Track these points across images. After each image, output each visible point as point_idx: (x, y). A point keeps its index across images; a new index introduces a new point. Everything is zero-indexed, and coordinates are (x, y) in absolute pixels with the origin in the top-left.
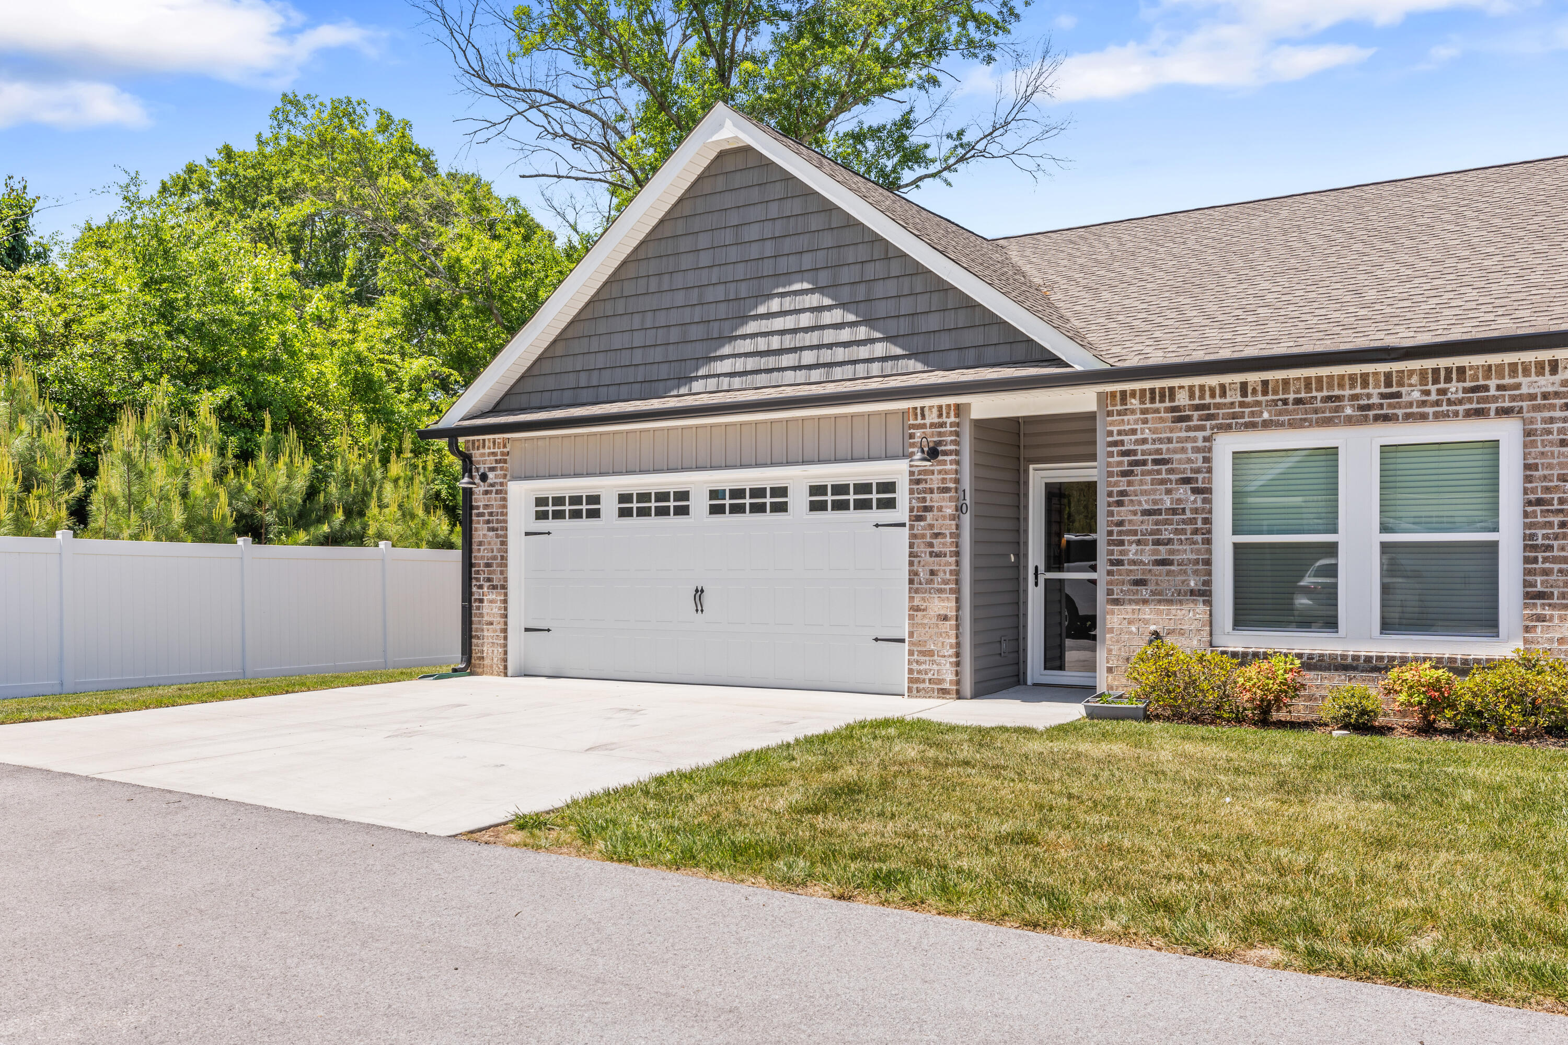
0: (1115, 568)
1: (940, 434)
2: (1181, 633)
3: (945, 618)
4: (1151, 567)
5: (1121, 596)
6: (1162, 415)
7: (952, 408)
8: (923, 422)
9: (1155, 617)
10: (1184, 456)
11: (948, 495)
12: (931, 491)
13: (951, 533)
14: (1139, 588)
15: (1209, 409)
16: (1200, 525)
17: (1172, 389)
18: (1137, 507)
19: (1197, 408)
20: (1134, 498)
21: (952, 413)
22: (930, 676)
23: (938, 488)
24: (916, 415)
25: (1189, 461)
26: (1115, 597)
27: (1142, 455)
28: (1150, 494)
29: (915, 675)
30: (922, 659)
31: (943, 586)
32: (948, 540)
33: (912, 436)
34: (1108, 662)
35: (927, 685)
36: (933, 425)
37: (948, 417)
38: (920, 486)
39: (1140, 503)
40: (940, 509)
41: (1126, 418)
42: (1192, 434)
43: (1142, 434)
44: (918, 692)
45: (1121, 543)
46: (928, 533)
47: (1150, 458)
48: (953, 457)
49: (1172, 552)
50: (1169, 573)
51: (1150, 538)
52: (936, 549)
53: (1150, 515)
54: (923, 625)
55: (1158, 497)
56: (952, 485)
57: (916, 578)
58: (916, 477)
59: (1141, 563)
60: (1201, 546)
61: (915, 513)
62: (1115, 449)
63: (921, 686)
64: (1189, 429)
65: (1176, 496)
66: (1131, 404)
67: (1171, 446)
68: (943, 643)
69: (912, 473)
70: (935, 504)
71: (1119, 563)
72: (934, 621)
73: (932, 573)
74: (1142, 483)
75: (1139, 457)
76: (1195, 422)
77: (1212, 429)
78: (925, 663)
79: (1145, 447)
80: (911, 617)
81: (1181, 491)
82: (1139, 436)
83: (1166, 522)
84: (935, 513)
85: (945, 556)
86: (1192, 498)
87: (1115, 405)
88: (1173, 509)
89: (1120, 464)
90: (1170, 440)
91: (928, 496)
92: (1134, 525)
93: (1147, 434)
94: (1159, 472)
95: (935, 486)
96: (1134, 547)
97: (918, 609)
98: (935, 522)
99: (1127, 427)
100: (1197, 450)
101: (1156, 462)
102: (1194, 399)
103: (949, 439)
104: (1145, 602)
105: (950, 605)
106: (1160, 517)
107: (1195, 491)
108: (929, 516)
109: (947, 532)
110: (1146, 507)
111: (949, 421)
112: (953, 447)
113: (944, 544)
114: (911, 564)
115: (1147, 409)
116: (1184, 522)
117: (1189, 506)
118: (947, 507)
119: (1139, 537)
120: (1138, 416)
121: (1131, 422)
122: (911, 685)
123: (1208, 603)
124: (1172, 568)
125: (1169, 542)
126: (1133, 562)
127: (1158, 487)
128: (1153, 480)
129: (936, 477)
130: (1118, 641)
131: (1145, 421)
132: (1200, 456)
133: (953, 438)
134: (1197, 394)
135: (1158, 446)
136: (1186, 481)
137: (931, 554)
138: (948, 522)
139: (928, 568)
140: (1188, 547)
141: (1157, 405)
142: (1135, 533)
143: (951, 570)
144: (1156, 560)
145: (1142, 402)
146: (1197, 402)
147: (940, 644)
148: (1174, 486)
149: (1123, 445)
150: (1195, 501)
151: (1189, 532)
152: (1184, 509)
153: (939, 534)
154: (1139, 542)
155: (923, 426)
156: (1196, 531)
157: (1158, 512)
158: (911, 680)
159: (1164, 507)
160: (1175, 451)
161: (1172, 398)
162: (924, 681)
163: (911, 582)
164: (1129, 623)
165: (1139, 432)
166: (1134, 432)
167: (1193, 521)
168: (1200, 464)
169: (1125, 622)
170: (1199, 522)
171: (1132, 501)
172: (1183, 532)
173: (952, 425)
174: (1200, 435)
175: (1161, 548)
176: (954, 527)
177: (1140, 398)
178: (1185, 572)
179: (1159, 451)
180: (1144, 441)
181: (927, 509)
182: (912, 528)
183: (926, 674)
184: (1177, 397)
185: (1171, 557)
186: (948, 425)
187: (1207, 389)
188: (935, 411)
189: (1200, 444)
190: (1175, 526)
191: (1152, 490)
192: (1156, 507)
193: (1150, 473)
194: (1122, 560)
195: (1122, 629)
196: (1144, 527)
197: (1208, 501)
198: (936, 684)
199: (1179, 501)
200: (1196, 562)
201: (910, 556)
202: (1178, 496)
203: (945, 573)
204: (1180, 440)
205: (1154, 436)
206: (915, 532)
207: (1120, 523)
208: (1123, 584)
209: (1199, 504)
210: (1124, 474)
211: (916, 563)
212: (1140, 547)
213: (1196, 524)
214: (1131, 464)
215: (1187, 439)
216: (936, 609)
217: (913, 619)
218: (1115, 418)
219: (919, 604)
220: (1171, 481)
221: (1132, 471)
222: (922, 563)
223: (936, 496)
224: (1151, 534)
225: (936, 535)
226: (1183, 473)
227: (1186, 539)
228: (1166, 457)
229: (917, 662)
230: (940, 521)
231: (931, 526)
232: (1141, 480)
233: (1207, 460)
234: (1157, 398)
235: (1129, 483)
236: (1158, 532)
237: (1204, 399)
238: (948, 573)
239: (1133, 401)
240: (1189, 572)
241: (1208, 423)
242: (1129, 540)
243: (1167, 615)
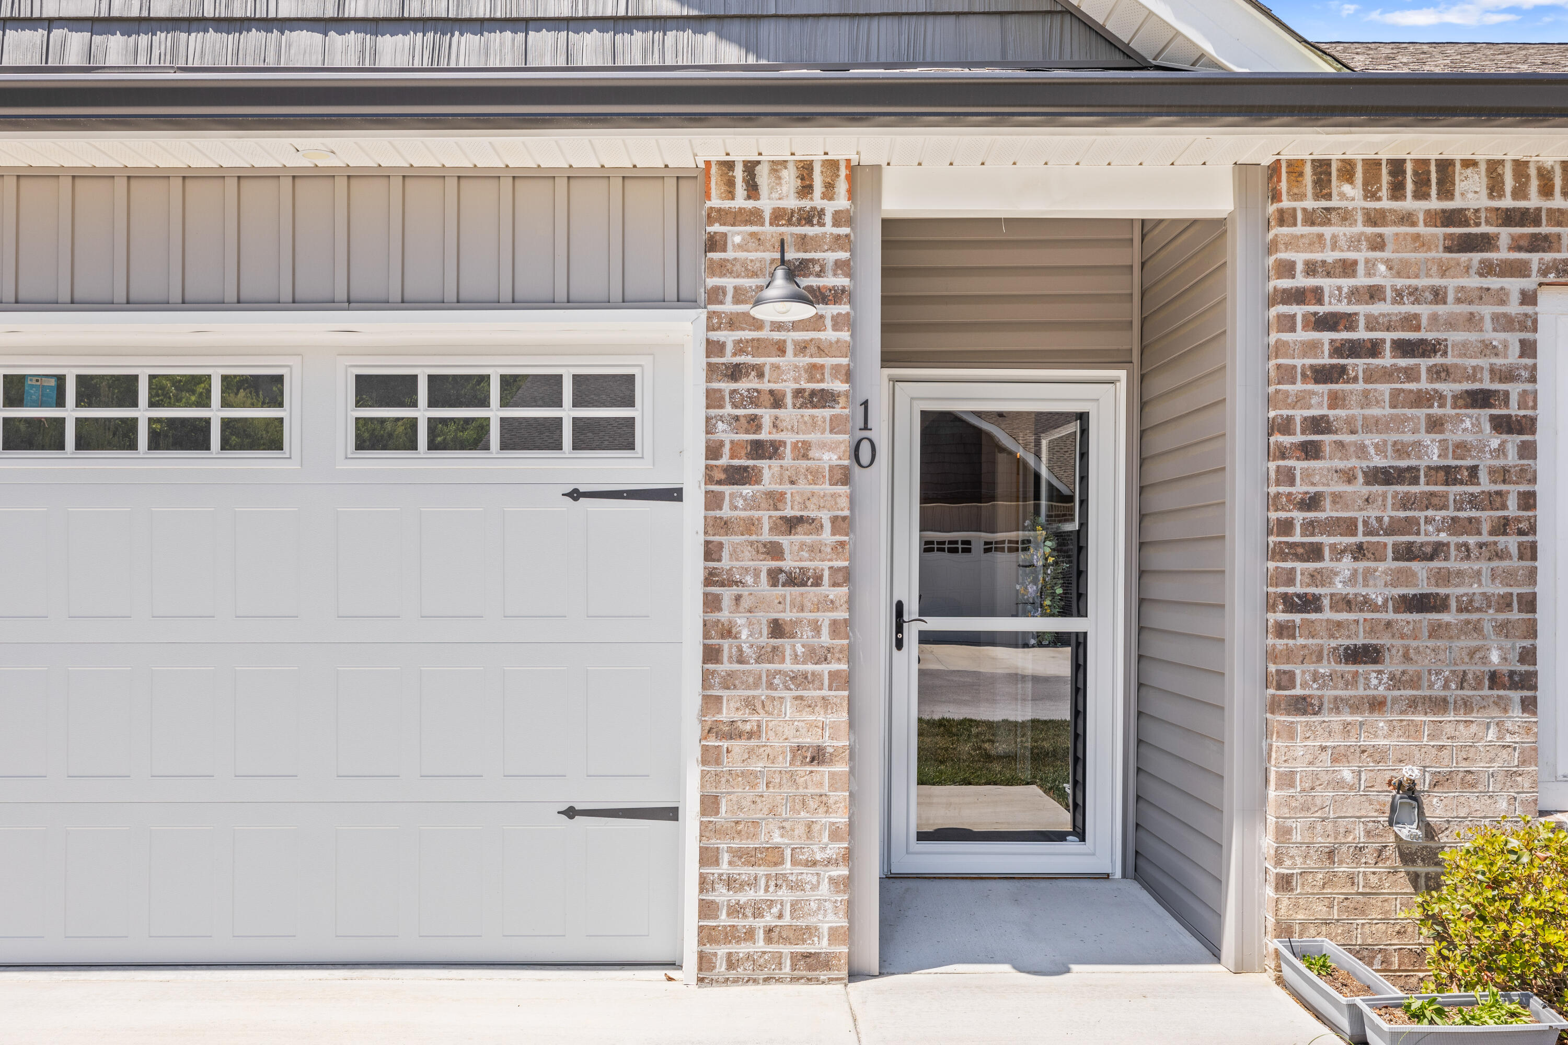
0: (1297, 618)
1: (803, 242)
2: (1469, 781)
3: (818, 756)
4: (1390, 616)
5: (1313, 691)
6: (1421, 229)
7: (843, 172)
8: (750, 204)
9: (1403, 741)
10: (1472, 337)
11: (827, 413)
12: (777, 401)
13: (834, 520)
14: (1361, 668)
15: (1537, 222)
16: (1512, 509)
17: (1445, 166)
18: (1353, 462)
19: (1509, 218)
20: (1347, 438)
21: (842, 186)
22: (769, 919)
23: (798, 393)
24: (731, 183)
25: (1487, 349)
26: (1298, 691)
27: (1369, 328)
28: (1387, 429)
29: (724, 920)
30: (745, 872)
31: (810, 667)
32: (827, 537)
33: (714, 243)
34: (1279, 862)
35: (760, 944)
36: (779, 216)
37: (829, 190)
38: (743, 385)
39: (1362, 450)
40: (803, 450)
41: (1327, 231)
42: (1494, 283)
43: (1369, 274)
44: (731, 965)
45: (1315, 553)
46: (766, 517)
47: (1389, 336)
48: (844, 309)
49: (1444, 577)
50: (1435, 631)
51: (1390, 540)
52: (788, 564)
53: (1388, 482)
54: (750, 778)
55: (1408, 438)
56: (839, 386)
57: (726, 644)
58: (729, 358)
59: (1366, 604)
60: (1515, 563)
61: (724, 461)
62: (1298, 310)
63: (743, 949)
64: (1487, 269)
65: (1454, 436)
66: (1342, 196)
67: (1440, 309)
68: (809, 826)
69: (714, 348)
70: (789, 438)
71: (1309, 603)
72: (783, 763)
73: (777, 629)
74: (1366, 399)
75: (1361, 334)
76: (1503, 254)
77: (1544, 272)
78: (753, 883)
79: (1377, 309)
80: (709, 756)
81: (1468, 424)
82: (1361, 280)
83: (1429, 501)
84: (788, 461)
85: (818, 582)
86: (1495, 443)
87: (1301, 197)
88: (1447, 469)
89: (1312, 348)
90: (1438, 296)
91: (767, 415)
92: (1346, 507)
93: (1382, 277)
94: (1411, 374)
95: (788, 387)
96: (1346, 565)
97: (733, 732)
98: (786, 488)
99: (1330, 256)
100: (1506, 323)
101: (1404, 348)
102: (1501, 195)
103: (831, 257)
104: (1377, 705)
105: (831, 718)
106: (1414, 489)
107: (1503, 425)
108: (768, 468)
109: (825, 517)
110: (1379, 461)
111: (830, 207)
112: (842, 281)
113: (815, 550)
114: (711, 603)
115: (1382, 213)
116: (1474, 502)
117: (1486, 463)
118: (823, 446)
119: (1360, 538)
120: (1360, 228)
121: (1342, 242)
122: (708, 948)
123: (1529, 705)
124: (1445, 617)
125: (1437, 551)
126: (1347, 603)
127: (1409, 412)
128: (1395, 394)
129: (790, 359)
130: (1305, 808)
131: (1378, 244)
132: (1513, 339)
133: (843, 255)
134: (1509, 182)
135: (1408, 308)
136: (1480, 399)
137: (774, 577)
138: (826, 488)
139: (764, 617)
140: (1484, 566)
141: (1409, 204)
142: (1350, 527)
143: (834, 623)
144: (1403, 597)
145: (1369, 194)
146: (1507, 202)
147: (800, 830)
148: (1449, 411)
149: (1320, 301)
150: (1501, 451)
151: (1485, 528)
152: (1473, 471)
153: (800, 520)
154: (1359, 552)
155: (754, 217)
156: (1502, 527)
157: (1408, 475)
158: (706, 935)
159: (1423, 463)
160: (1451, 324)
161: (1446, 192)
162: (750, 934)
163: (711, 654)
164: (1334, 760)
165: (1361, 268)
166: (1348, 268)
167: (1495, 500)
168: (1513, 357)
169: (1326, 757)
170: (1512, 502)
171: (1341, 445)
172: (1472, 526)
173: (840, 218)
174: (1514, 285)
175: (1415, 566)
176: (844, 502)
177: (1366, 184)
178: (1477, 628)
179: (1411, 322)
180: (1374, 294)
181: (760, 450)
182: (713, 501)
183: (758, 913)
184: (1460, 186)
185: (1442, 591)
186: (828, 219)
187: (1533, 172)
188: (790, 177)
189: (1514, 308)
190: (1451, 513)
191: (1393, 418)
192: (1403, 463)
193: (1388, 375)
194: (1317, 598)
195: (1316, 776)
196: (1372, 513)
197: (1528, 451)
198: (787, 940)
199: (1462, 448)
200: (1505, 603)
201: (708, 582)
202: (1459, 437)
203: (817, 630)
204: (1464, 297)
205: (1400, 283)
206: (726, 512)
207: (1312, 502)
208: (1319, 659)
209: (1512, 458)
210: (1322, 375)
211: (727, 602)
212: (1362, 565)
213: (1504, 507)
214: (1339, 350)
215: (1484, 294)
216: (789, 732)
217: (718, 762)
218: (1300, 229)
219: (737, 716)
220: (1441, 397)
221: (1343, 369)
222: (746, 603)
223: (789, 413)
224: (1389, 532)
225: (792, 524)
226: (1473, 378)
227: (1481, 546)
228: (1430, 336)
229: (730, 883)
230: (803, 486)
231: (775, 499)
232: (1366, 394)
233: (1528, 349)
234: (1410, 186)
235: (1335, 401)
236: (1409, 526)
237: (1525, 197)
238: (825, 631)
239: (1347, 188)
240: (1488, 627)
241: (1535, 258)
242: (1333, 547)
243: (1432, 737)
